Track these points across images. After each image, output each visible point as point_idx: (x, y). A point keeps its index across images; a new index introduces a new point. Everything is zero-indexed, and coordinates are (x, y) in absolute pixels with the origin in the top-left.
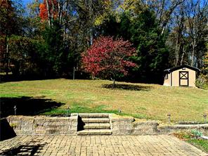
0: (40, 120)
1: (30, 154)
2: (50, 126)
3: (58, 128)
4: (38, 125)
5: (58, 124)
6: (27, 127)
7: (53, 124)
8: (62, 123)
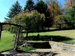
0: (60, 44)
1: (51, 55)
2: (64, 47)
3: (67, 49)
4: (59, 46)
5: (67, 47)
6: (55, 46)
7: (65, 46)
8: (68, 47)
